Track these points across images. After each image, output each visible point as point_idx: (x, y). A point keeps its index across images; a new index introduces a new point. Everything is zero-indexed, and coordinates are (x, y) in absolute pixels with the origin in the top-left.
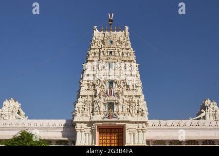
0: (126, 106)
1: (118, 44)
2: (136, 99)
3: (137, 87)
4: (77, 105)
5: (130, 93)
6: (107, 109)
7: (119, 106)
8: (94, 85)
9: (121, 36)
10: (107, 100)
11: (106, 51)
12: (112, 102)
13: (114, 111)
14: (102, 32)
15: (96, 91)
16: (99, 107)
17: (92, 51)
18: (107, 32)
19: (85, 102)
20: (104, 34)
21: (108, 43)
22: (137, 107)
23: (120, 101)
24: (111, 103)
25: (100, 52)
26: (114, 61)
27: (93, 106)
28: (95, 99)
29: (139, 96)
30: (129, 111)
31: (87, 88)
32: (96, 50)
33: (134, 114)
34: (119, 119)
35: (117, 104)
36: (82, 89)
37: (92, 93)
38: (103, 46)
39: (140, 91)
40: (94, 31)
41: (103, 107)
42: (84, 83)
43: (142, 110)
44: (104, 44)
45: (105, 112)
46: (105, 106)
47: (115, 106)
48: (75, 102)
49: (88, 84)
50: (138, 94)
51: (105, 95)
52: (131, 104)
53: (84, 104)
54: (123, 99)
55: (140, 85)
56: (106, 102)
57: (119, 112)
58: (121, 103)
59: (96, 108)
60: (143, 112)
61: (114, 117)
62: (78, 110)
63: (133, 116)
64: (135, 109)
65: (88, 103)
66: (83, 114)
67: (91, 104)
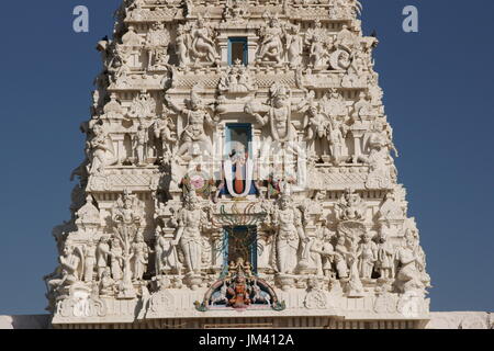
0: (318, 242)
2: (365, 210)
3: (370, 147)
4: (72, 240)
5: (337, 179)
6: (220, 260)
7: (282, 244)
8: (156, 142)
10: (223, 214)
12: (248, 222)
13: (255, 270)
15: (165, 169)
16: (180, 248)
19: (111, 225)
22: (371, 248)
23: (288, 216)
24: (240, 229)
26: (251, 25)
27: (152, 242)
28: (162, 210)
29: (381, 195)
30: (334, 265)
31: (123, 154)
33: (357, 284)
34: (281, 306)
35: (272, 232)
36: (96, 163)
37: (148, 179)
39: (382, 169)
41: (203, 253)
42: (108, 131)
43: (400, 265)
45: (212, 272)
46: (212, 242)
47: (261, 242)
48: (60, 228)
49: (127, 135)
50: (373, 185)
51: (214, 189)
52: (343, 230)
53: (108, 236)
54: (301, 209)
55: (384, 137)
56: (218, 223)
57: (282, 274)
58: (291, 227)
59: (166, 254)
60: (405, 270)
61: (257, 296)
62: (75, 267)
63: (352, 293)
64: (363, 257)
65: (126, 230)
66: (101, 286)
67: (140, 234)
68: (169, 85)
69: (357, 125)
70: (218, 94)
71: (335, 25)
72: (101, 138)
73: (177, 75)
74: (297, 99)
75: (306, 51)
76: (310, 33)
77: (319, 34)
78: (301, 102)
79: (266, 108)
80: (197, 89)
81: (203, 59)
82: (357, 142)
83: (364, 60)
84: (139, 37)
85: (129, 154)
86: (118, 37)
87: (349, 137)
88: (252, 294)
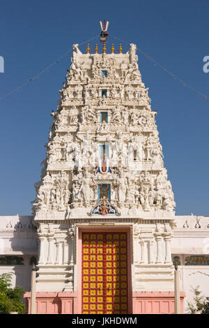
0: (134, 190)
1: (117, 76)
2: (151, 178)
3: (154, 154)
4: (42, 189)
5: (141, 166)
6: (97, 197)
7: (120, 191)
8: (73, 152)
9: (124, 62)
10: (98, 180)
11: (95, 89)
12: (108, 183)
13: (110, 201)
14: (88, 55)
15: (77, 162)
16: (82, 192)
17: (70, 89)
18: (97, 55)
19: (56, 183)
20: (92, 58)
21: (98, 74)
22: (153, 193)
23: (122, 181)
24: (104, 185)
25: (84, 91)
26: (109, 107)
27: (71, 190)
28: (75, 178)
29: (157, 172)
30: (139, 199)
31: (60, 156)
32: (76, 88)
33: (148, 206)
34: (119, 214)
35: (116, 186)
36: (50, 159)
37: (70, 166)
38: (90, 80)
39: (158, 163)
40: (74, 53)
41: (90, 194)
42: (55, 148)
43: (164, 199)
44: (92, 76)
45: (94, 201)
46: (94, 190)
47: (112, 190)
48: (37, 184)
49: (62, 149)
50: (154, 169)
51: (94, 170)
52: (143, 186)
53: (55, 187)
54: (127, 178)
55: (159, 150)
56: (96, 183)
57: (120, 202)
58: (123, 185)
59: (77, 194)
60: (166, 201)
61: (110, 211)
62: (43, 199)
63: (146, 209)
64: (150, 196)
65: (62, 185)
66: (52, 206)
67: (67, 187)
68: (78, 130)
69: (149, 146)
70: (96, 134)
71: (141, 108)
72: (52, 150)
73: (81, 126)
74: (126, 136)
75: (130, 117)
76: (131, 110)
77: (135, 111)
78: (128, 137)
79: (114, 139)
80: (89, 132)
81: (91, 120)
82: (148, 152)
83: (152, 121)
84: (67, 111)
85: (63, 156)
86: (59, 111)
87: (145, 150)
88: (109, 210)
